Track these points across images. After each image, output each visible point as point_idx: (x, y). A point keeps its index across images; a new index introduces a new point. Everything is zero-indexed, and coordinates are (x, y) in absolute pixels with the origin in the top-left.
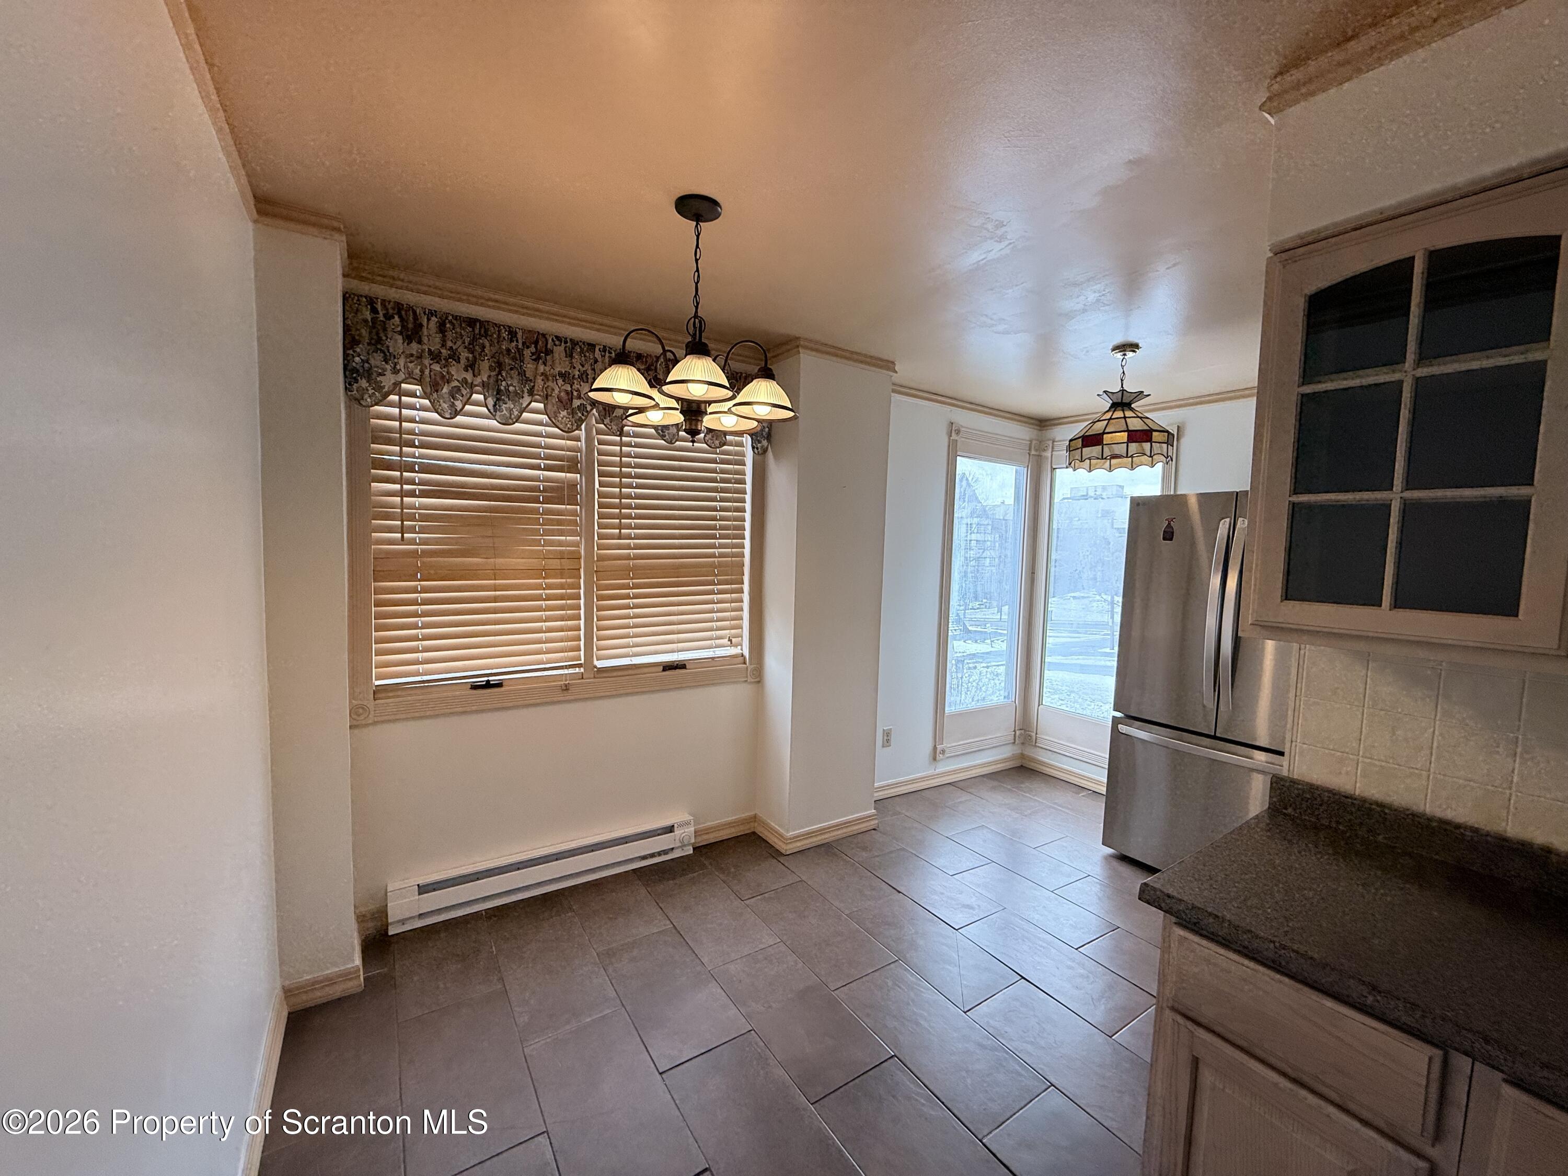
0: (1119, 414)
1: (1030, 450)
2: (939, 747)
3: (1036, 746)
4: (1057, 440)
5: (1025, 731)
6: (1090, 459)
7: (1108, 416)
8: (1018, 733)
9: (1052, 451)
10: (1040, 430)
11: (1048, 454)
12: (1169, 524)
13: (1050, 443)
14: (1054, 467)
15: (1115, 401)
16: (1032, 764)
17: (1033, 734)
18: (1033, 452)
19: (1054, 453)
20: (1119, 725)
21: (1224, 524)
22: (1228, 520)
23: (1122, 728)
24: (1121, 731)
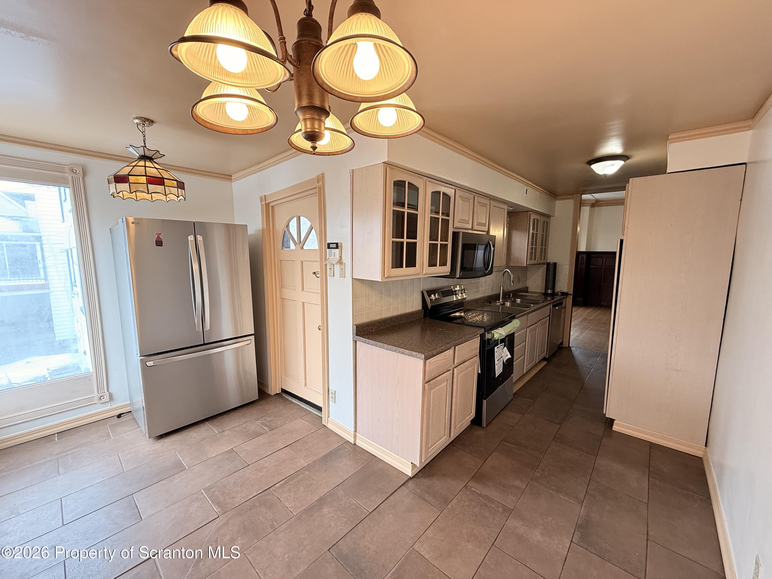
0: (142, 163)
6: (151, 193)
7: (134, 164)
12: (158, 237)
15: (147, 155)
20: (147, 363)
21: (191, 238)
22: (192, 236)
23: (150, 364)
24: (152, 365)
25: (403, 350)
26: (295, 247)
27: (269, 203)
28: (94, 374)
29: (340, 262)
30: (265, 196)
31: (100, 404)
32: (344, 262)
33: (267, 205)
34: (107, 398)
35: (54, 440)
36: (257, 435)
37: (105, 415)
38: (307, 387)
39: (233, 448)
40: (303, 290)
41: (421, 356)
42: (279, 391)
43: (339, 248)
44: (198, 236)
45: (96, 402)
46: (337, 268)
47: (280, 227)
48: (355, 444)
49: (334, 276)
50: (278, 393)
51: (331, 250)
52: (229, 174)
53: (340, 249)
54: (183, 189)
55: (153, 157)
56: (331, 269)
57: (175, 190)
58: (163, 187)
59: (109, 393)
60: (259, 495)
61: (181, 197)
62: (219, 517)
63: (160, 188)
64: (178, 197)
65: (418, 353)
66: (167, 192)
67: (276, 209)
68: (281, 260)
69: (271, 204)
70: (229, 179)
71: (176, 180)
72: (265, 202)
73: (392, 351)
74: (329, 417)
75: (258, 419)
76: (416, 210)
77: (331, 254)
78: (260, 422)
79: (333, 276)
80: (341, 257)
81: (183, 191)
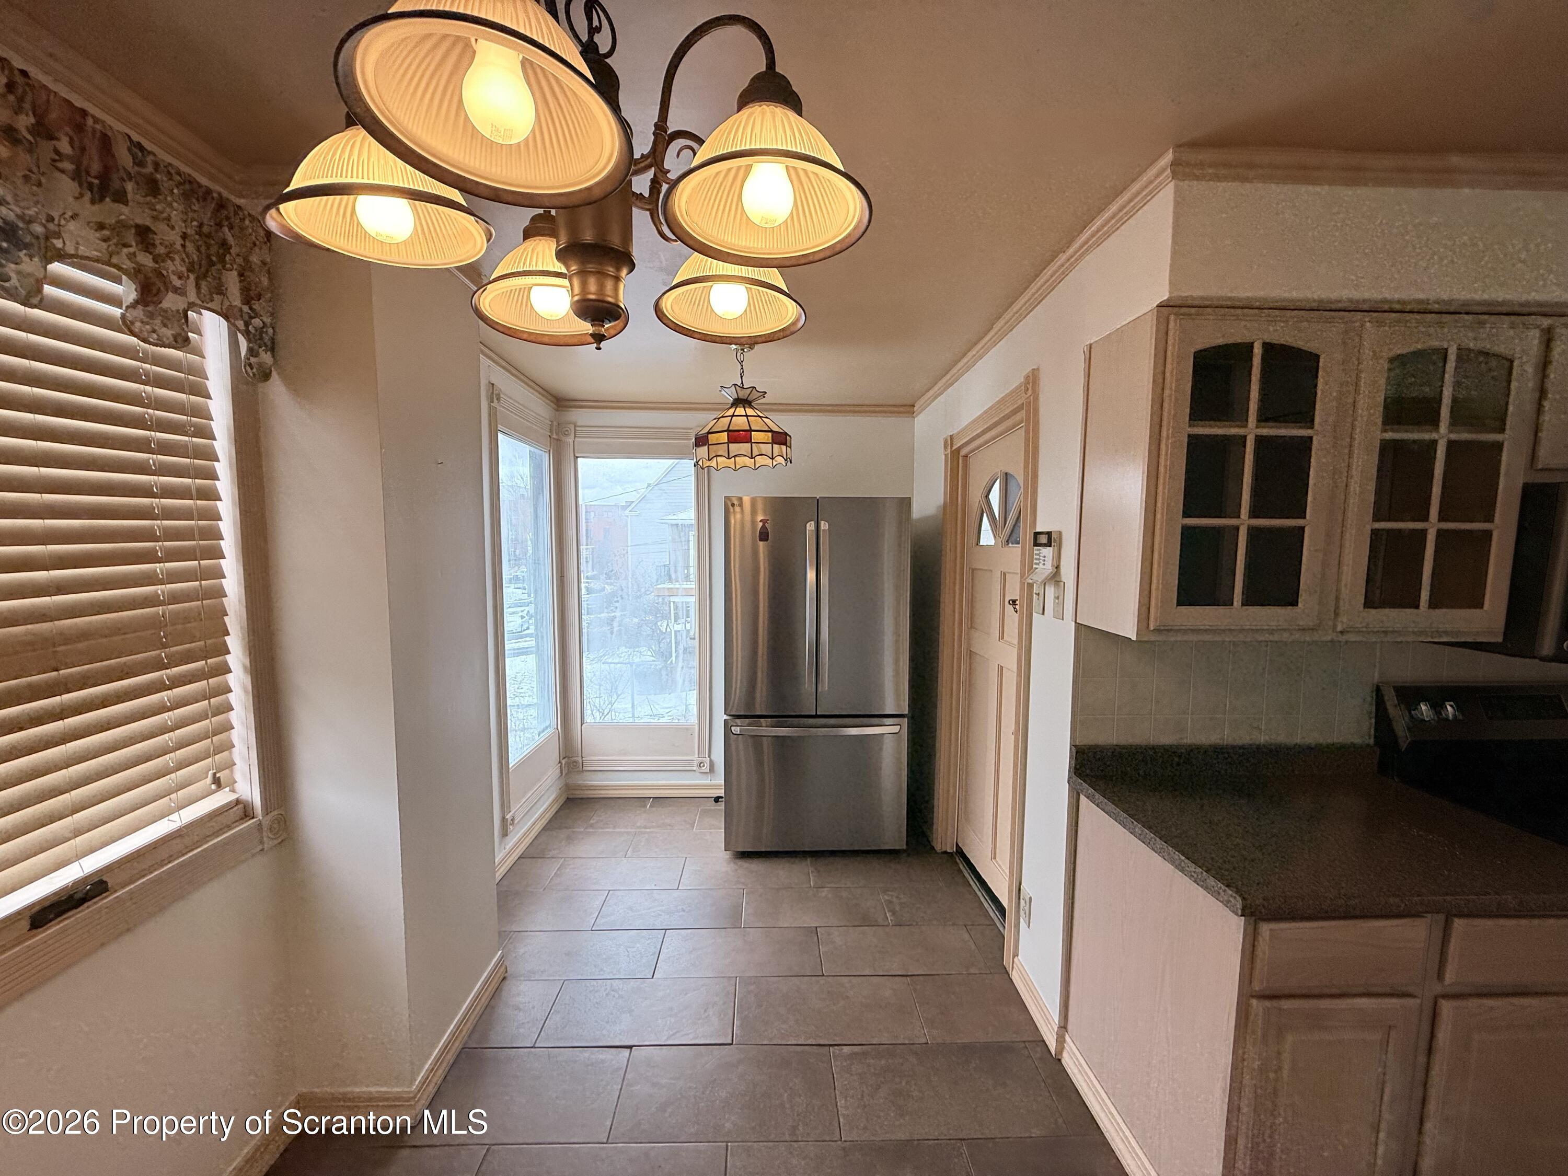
0: (740, 411)
1: (551, 431)
2: (508, 816)
3: (583, 771)
4: (579, 424)
5: (569, 757)
7: (731, 412)
8: (563, 762)
9: (575, 437)
10: (557, 410)
11: (570, 440)
12: (764, 525)
13: (572, 427)
14: (577, 455)
15: (741, 396)
16: (586, 792)
17: (579, 759)
18: (555, 436)
19: (576, 439)
20: (733, 728)
21: (811, 526)
22: (813, 522)
23: (736, 730)
24: (738, 733)
25: (1183, 858)
26: (994, 541)
27: (959, 449)
28: (697, 727)
29: (1055, 577)
30: (951, 436)
31: (701, 775)
32: (1063, 579)
33: (955, 454)
34: (706, 768)
35: (645, 806)
36: (867, 921)
37: (697, 791)
38: (997, 862)
39: (820, 927)
40: (1003, 638)
41: (1231, 899)
42: (951, 849)
43: (1053, 544)
44: (822, 523)
45: (694, 768)
46: (1050, 591)
47: (975, 496)
48: (1060, 1060)
49: (1043, 614)
50: (949, 851)
51: (1040, 550)
52: (909, 403)
53: (1056, 548)
54: (783, 444)
55: (750, 399)
56: (1038, 594)
57: (767, 449)
58: (749, 445)
59: (710, 760)
60: (807, 1047)
61: (780, 460)
62: (732, 1044)
63: (744, 448)
64: (773, 459)
65: (1223, 887)
66: (755, 453)
67: (972, 462)
68: (973, 570)
69: (963, 452)
70: (908, 412)
71: (771, 431)
72: (951, 448)
73: (1153, 849)
74: (1017, 956)
75: (885, 891)
76: (1308, 424)
77: (1039, 559)
78: (886, 897)
79: (1041, 612)
80: (1058, 567)
81: (784, 447)
